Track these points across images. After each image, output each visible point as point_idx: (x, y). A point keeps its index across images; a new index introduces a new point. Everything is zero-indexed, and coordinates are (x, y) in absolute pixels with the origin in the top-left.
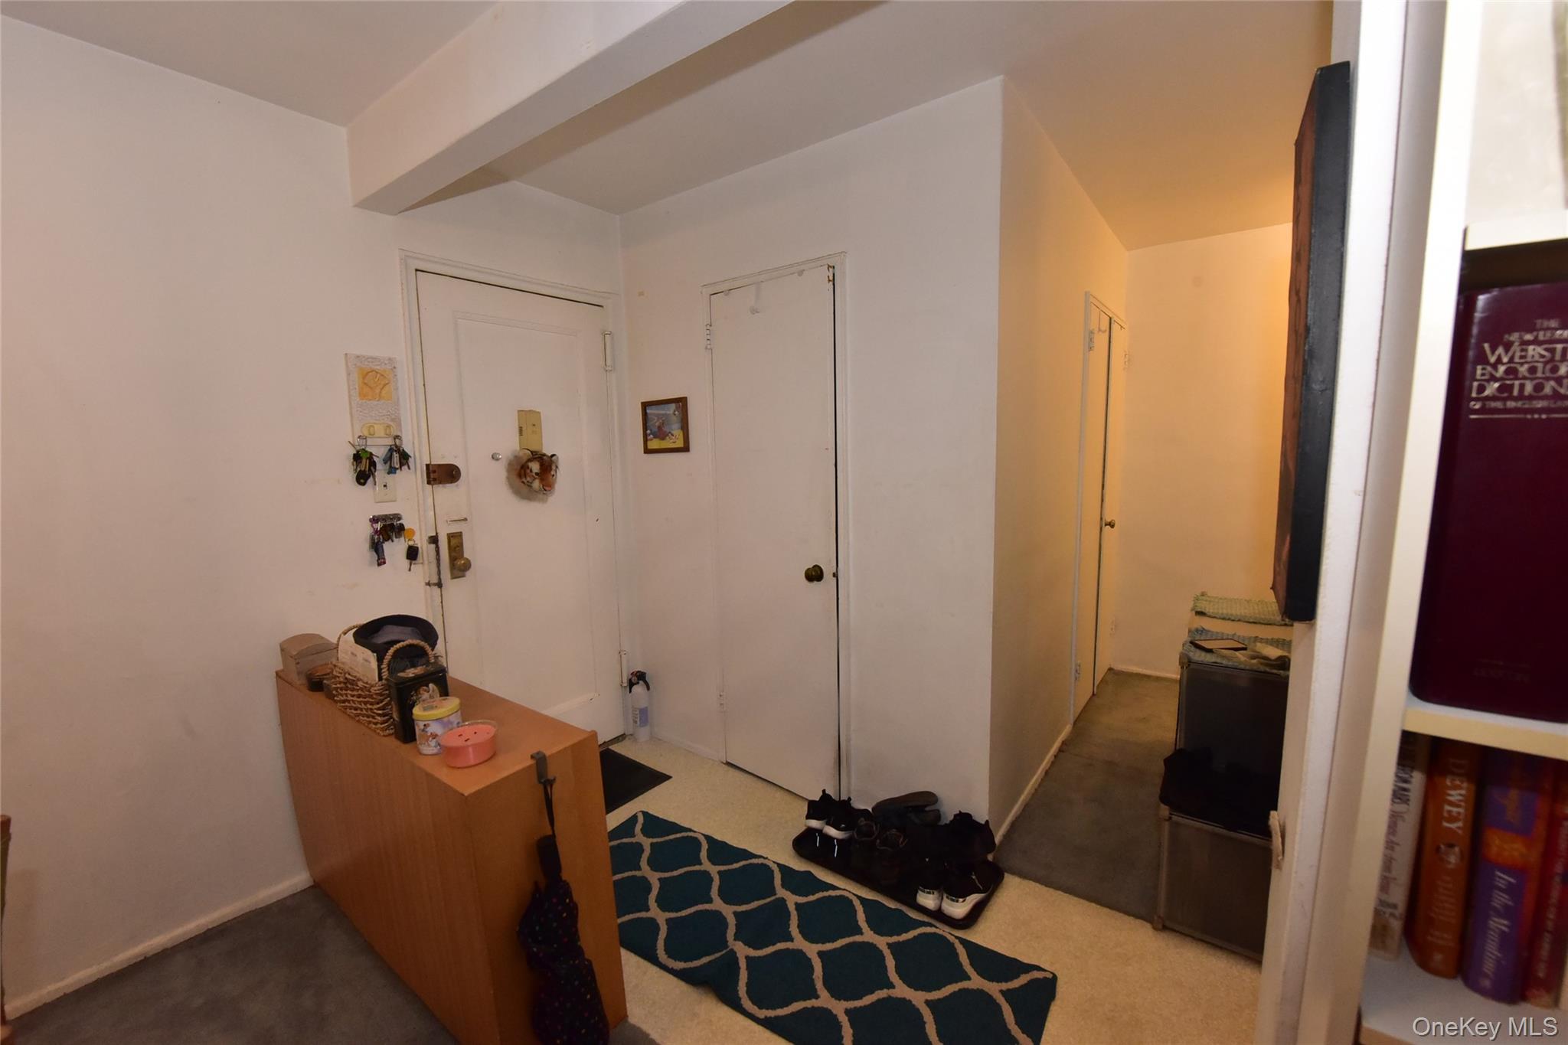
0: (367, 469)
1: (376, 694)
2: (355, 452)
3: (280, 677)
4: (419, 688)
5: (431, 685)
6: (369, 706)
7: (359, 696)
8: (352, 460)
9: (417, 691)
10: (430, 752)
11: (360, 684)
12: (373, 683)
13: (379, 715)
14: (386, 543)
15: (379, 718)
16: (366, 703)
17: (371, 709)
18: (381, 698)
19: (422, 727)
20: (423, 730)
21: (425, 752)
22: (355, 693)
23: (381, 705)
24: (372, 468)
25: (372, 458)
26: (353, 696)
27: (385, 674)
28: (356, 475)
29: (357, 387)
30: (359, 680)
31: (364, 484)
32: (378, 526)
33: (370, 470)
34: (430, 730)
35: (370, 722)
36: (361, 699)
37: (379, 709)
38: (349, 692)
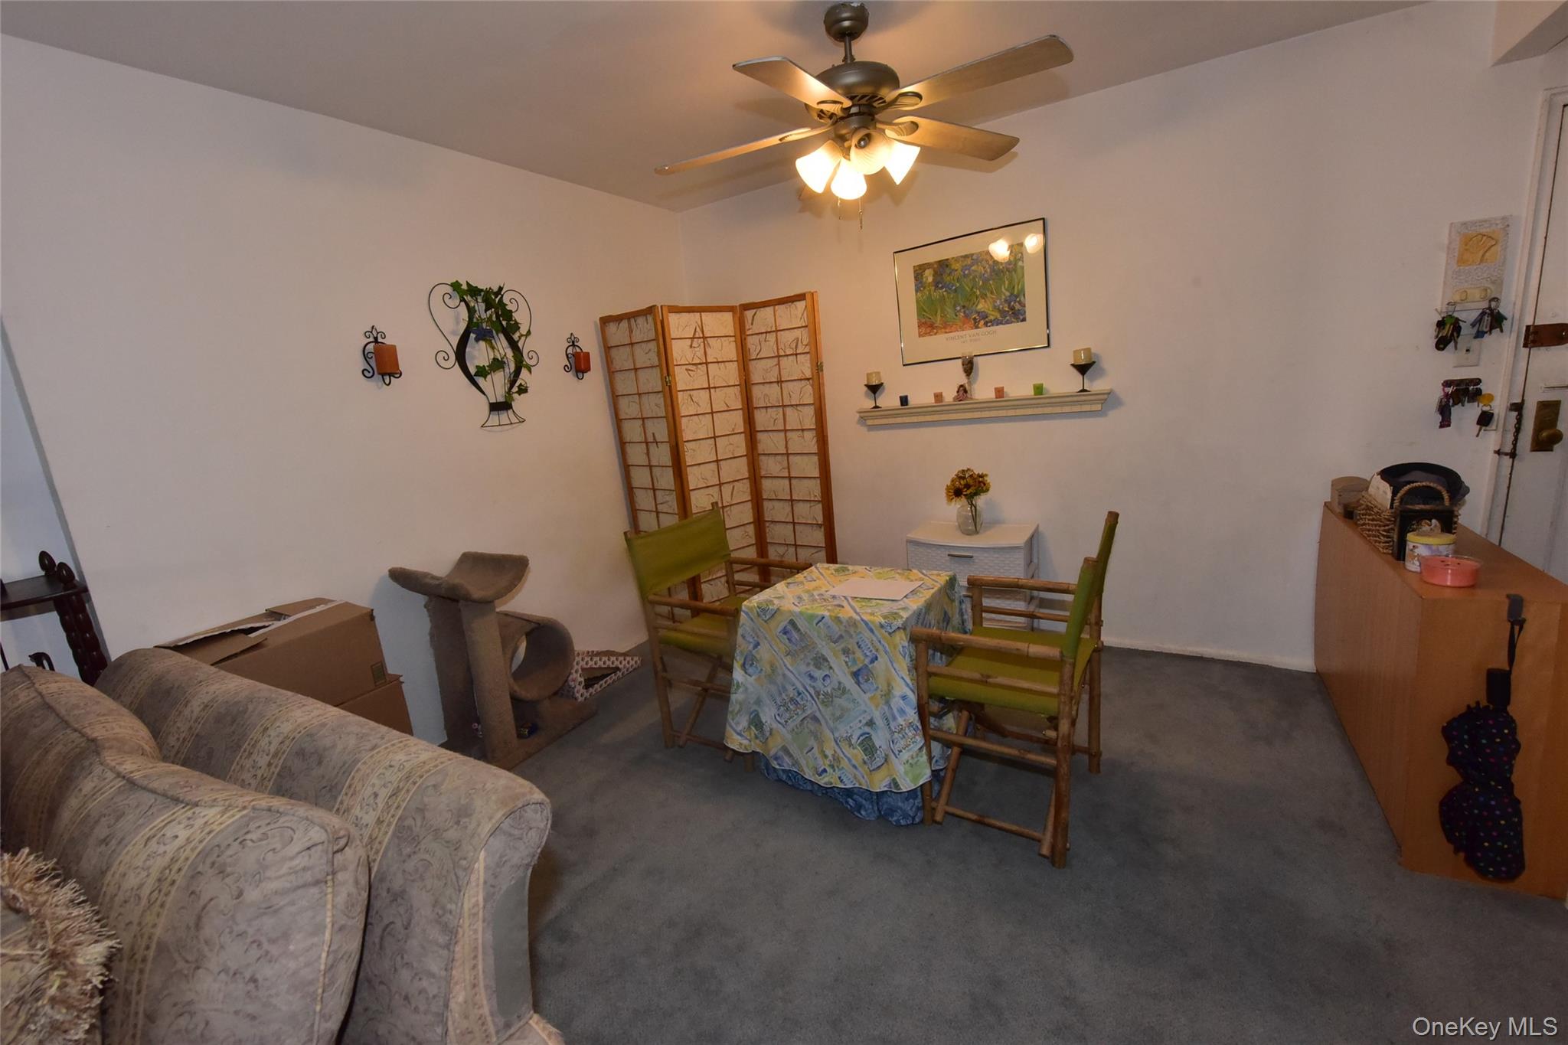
0: (1449, 335)
1: (1385, 518)
2: (1441, 319)
3: (1327, 507)
4: (1422, 520)
5: (1434, 521)
6: (1377, 528)
7: (1373, 520)
8: (1435, 327)
9: (1419, 523)
10: (1413, 570)
11: (1375, 510)
12: (1385, 509)
13: (1383, 535)
14: (1456, 407)
15: (1382, 538)
16: (1376, 525)
17: (1378, 530)
18: (1388, 523)
19: (1411, 547)
20: (1412, 550)
21: (1408, 568)
22: (1371, 517)
23: (1387, 528)
24: (1455, 334)
25: (1458, 323)
26: (1369, 520)
27: (1397, 503)
28: (1436, 340)
29: (1456, 254)
30: (1375, 507)
31: (1443, 349)
32: (1450, 390)
33: (1452, 335)
34: (1417, 551)
35: (1376, 541)
36: (1375, 522)
37: (1384, 531)
38: (1367, 517)
